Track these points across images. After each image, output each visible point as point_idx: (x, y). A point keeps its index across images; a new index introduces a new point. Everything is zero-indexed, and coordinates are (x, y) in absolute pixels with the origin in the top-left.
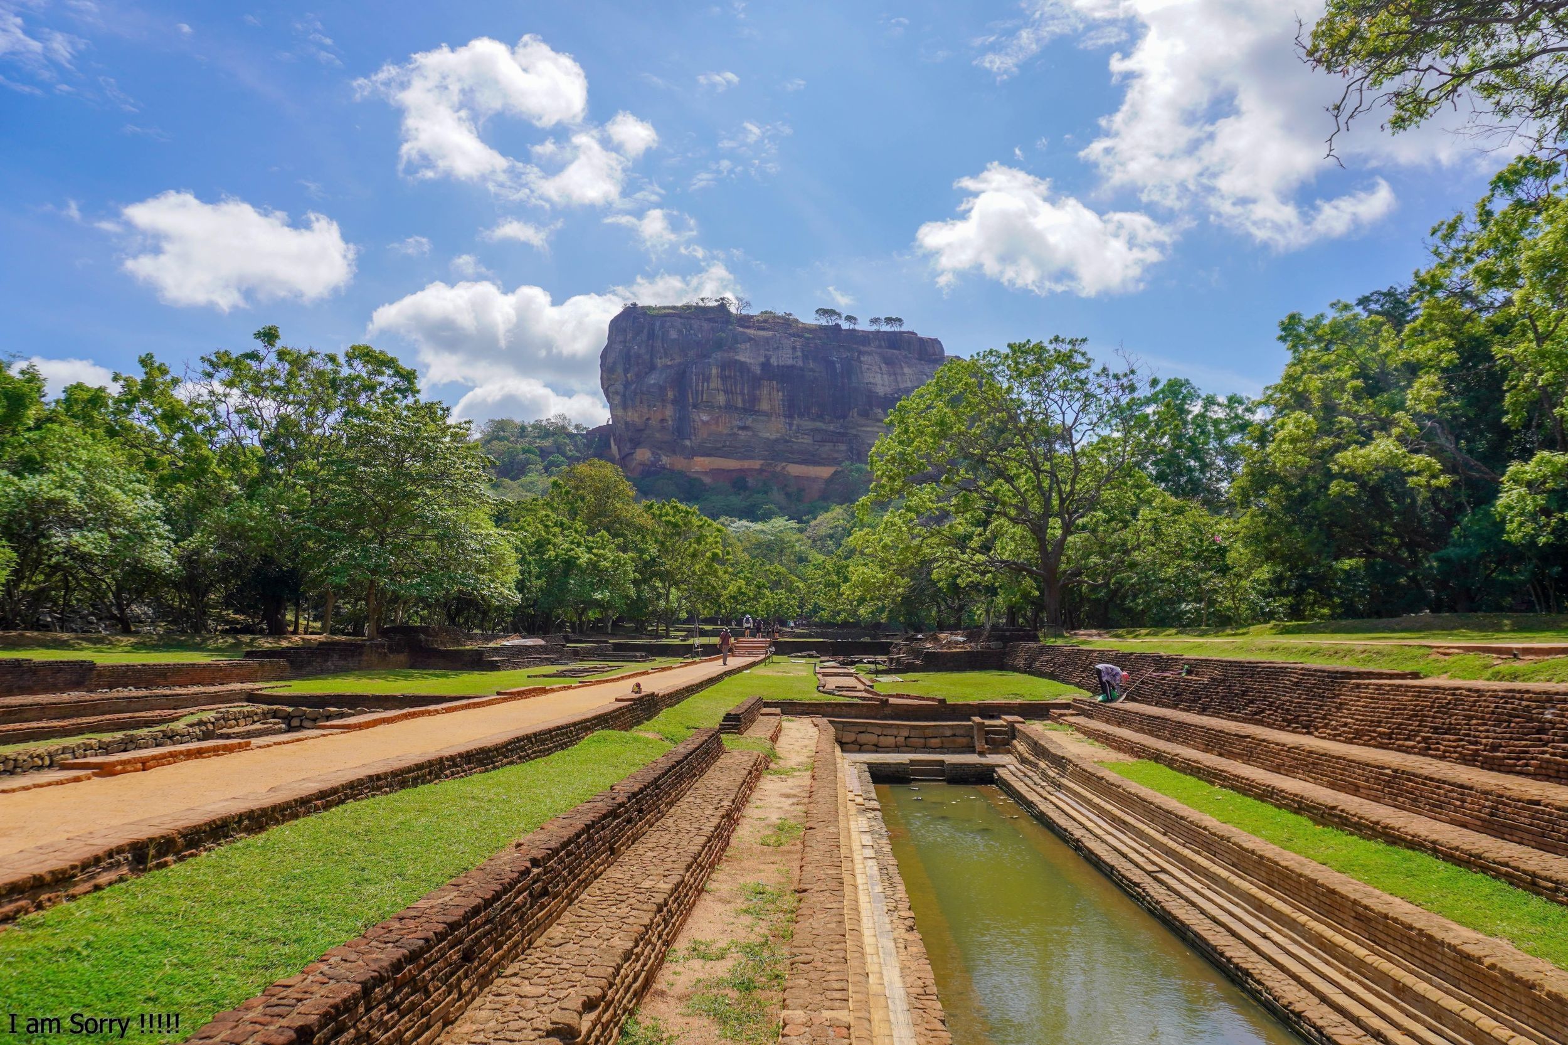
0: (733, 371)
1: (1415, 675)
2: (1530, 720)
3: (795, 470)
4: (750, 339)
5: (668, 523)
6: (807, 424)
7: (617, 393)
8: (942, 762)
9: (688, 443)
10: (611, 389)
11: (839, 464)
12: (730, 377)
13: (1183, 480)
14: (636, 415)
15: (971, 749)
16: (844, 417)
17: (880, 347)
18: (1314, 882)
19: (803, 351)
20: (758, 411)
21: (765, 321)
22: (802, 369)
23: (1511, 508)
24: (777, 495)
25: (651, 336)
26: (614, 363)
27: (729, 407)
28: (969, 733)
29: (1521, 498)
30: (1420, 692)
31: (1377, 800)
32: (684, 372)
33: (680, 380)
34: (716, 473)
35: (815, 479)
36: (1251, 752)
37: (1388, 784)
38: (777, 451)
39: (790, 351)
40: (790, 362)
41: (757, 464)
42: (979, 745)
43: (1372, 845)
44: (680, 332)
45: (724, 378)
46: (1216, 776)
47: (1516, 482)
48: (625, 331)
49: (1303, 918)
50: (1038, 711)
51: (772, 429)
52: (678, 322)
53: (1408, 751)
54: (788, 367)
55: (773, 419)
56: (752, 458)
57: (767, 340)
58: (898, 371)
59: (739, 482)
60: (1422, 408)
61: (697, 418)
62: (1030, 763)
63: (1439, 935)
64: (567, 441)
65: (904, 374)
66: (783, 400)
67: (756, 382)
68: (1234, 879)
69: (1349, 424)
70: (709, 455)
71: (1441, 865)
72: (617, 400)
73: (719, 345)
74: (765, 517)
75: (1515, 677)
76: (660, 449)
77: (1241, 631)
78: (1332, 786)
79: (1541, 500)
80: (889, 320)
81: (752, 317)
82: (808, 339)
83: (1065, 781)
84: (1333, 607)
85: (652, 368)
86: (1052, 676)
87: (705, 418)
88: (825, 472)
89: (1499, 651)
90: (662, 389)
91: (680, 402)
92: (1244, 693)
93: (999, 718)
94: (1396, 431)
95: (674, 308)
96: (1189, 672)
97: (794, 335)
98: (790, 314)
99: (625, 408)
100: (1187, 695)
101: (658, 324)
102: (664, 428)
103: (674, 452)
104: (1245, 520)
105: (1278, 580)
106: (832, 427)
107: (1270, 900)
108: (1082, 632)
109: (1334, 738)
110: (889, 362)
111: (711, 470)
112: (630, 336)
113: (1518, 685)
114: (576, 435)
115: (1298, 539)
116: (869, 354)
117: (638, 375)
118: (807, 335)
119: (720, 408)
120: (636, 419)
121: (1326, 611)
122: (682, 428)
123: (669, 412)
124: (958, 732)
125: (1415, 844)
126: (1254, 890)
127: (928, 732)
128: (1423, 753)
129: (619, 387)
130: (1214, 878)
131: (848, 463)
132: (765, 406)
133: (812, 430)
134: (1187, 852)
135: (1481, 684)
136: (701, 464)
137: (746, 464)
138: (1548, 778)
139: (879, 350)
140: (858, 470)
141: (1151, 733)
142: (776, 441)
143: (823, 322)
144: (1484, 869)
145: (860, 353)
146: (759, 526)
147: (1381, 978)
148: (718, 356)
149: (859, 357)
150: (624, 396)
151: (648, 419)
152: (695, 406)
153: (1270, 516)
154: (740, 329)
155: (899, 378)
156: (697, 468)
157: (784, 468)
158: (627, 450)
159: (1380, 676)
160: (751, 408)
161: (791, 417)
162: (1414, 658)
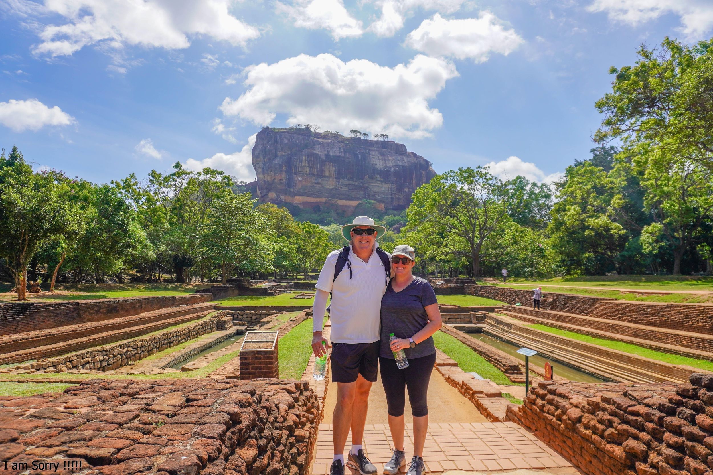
0: (312, 157)
1: (616, 299)
2: (645, 311)
3: (341, 202)
4: (320, 144)
5: (307, 231)
6: (346, 182)
7: (260, 167)
8: (464, 327)
9: (292, 190)
10: (257, 165)
11: (361, 200)
12: (311, 160)
13: (520, 216)
14: (269, 177)
15: (471, 322)
16: (362, 179)
17: (378, 147)
18: (596, 348)
19: (344, 149)
20: (324, 176)
21: (327, 135)
22: (343, 157)
23: (645, 241)
24: (333, 214)
25: (275, 141)
26: (259, 154)
27: (311, 174)
28: (470, 317)
29: (648, 238)
30: (618, 304)
31: (608, 331)
32: (291, 158)
33: (289, 162)
34: (305, 203)
35: (350, 206)
36: (572, 321)
37: (611, 327)
38: (334, 194)
39: (338, 149)
40: (338, 154)
41: (324, 200)
42: (474, 321)
43: (608, 341)
44: (289, 140)
45: (309, 161)
46: (562, 327)
47: (647, 232)
48: (263, 139)
49: (593, 356)
50: (491, 309)
51: (330, 184)
52: (288, 135)
53: (615, 319)
54: (337, 156)
55: (331, 179)
56: (321, 197)
57: (328, 144)
58: (387, 158)
59: (316, 208)
60: (616, 206)
61: (296, 179)
62: (495, 326)
63: (624, 354)
64: (237, 189)
65: (389, 160)
66: (335, 171)
67: (323, 163)
68: (574, 350)
69: (591, 209)
70: (302, 196)
71: (624, 344)
72: (260, 170)
73: (306, 146)
74: (328, 224)
75: (642, 300)
76: (280, 192)
77: (550, 280)
78: (596, 329)
79: (654, 238)
80: (382, 135)
81: (321, 133)
82: (346, 144)
83: (511, 331)
84: (581, 270)
85: (276, 156)
86: (488, 297)
87: (300, 179)
88: (354, 203)
89: (639, 293)
90: (281, 166)
91: (289, 171)
92: (565, 304)
93: (478, 312)
94: (607, 214)
95: (286, 129)
96: (544, 297)
97: (339, 142)
98: (338, 132)
99: (264, 174)
100: (545, 304)
101: (278, 136)
102: (281, 183)
103: (286, 194)
104: (552, 239)
105: (563, 261)
106: (357, 183)
107: (585, 354)
108: (488, 279)
109: (594, 317)
110: (382, 154)
111: (303, 202)
112: (266, 141)
113: (643, 303)
114: (241, 186)
115: (572, 248)
116: (374, 151)
117: (269, 159)
118: (346, 142)
119: (307, 174)
120: (269, 179)
121: (579, 271)
122: (290, 183)
123: (284, 176)
124: (466, 317)
125: (618, 340)
126: (580, 352)
127: (456, 317)
128: (619, 320)
129: (261, 164)
130: (569, 351)
131: (365, 200)
132: (327, 174)
133: (348, 185)
134: (559, 346)
135: (633, 302)
136: (298, 200)
137: (318, 200)
138: (648, 325)
139: (378, 149)
140: (369, 203)
141: (536, 316)
142: (332, 189)
143: (353, 136)
144: (633, 344)
145: (370, 150)
146: (326, 228)
147: (612, 365)
148: (306, 151)
149: (369, 152)
150: (263, 169)
151: (274, 179)
152: (295, 173)
153: (562, 238)
154: (316, 139)
155: (387, 162)
156: (297, 201)
157: (336, 202)
158: (264, 193)
159: (607, 299)
160: (321, 175)
161: (339, 179)
162: (615, 294)
